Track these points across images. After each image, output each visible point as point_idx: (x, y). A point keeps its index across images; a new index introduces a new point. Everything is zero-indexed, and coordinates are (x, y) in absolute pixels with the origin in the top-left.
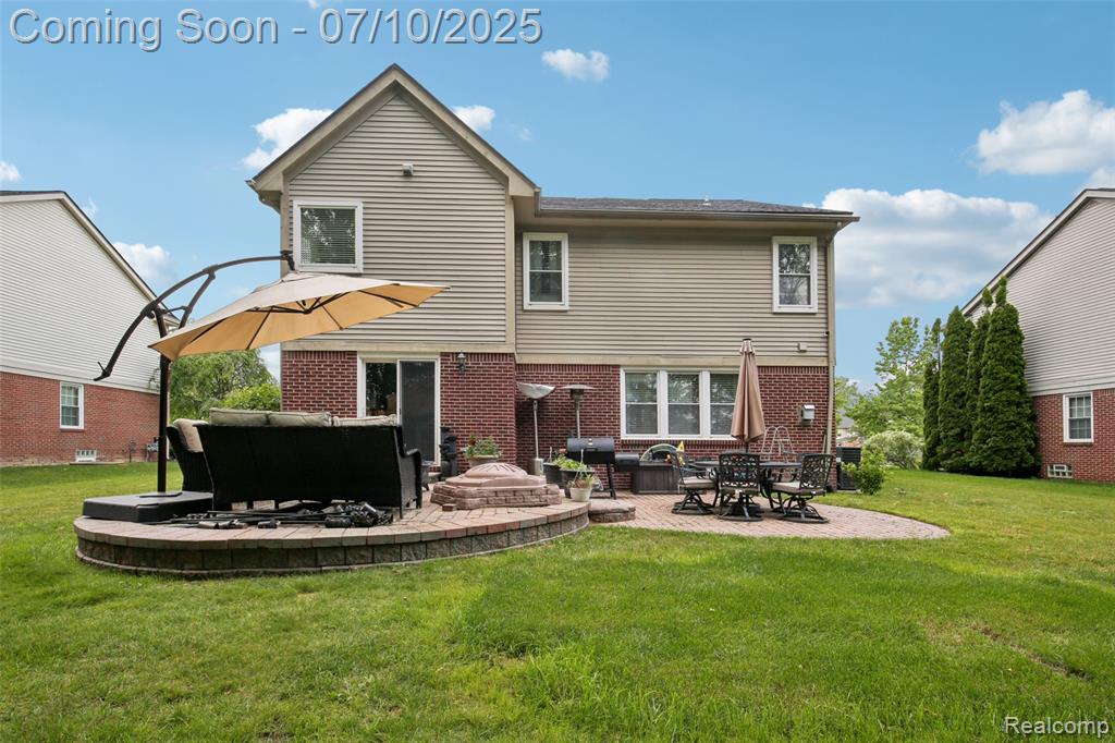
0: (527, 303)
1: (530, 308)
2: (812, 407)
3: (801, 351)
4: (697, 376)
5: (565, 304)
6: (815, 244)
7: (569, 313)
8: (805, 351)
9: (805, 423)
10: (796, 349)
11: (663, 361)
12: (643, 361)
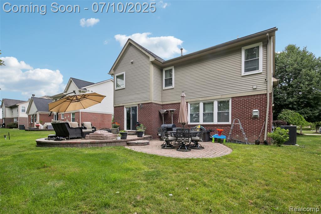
0: (164, 88)
1: (165, 89)
2: (257, 110)
3: (254, 89)
4: (213, 103)
5: (173, 86)
6: (262, 45)
7: (175, 89)
8: (256, 89)
9: (255, 117)
10: (252, 88)
11: (201, 99)
12: (194, 100)
